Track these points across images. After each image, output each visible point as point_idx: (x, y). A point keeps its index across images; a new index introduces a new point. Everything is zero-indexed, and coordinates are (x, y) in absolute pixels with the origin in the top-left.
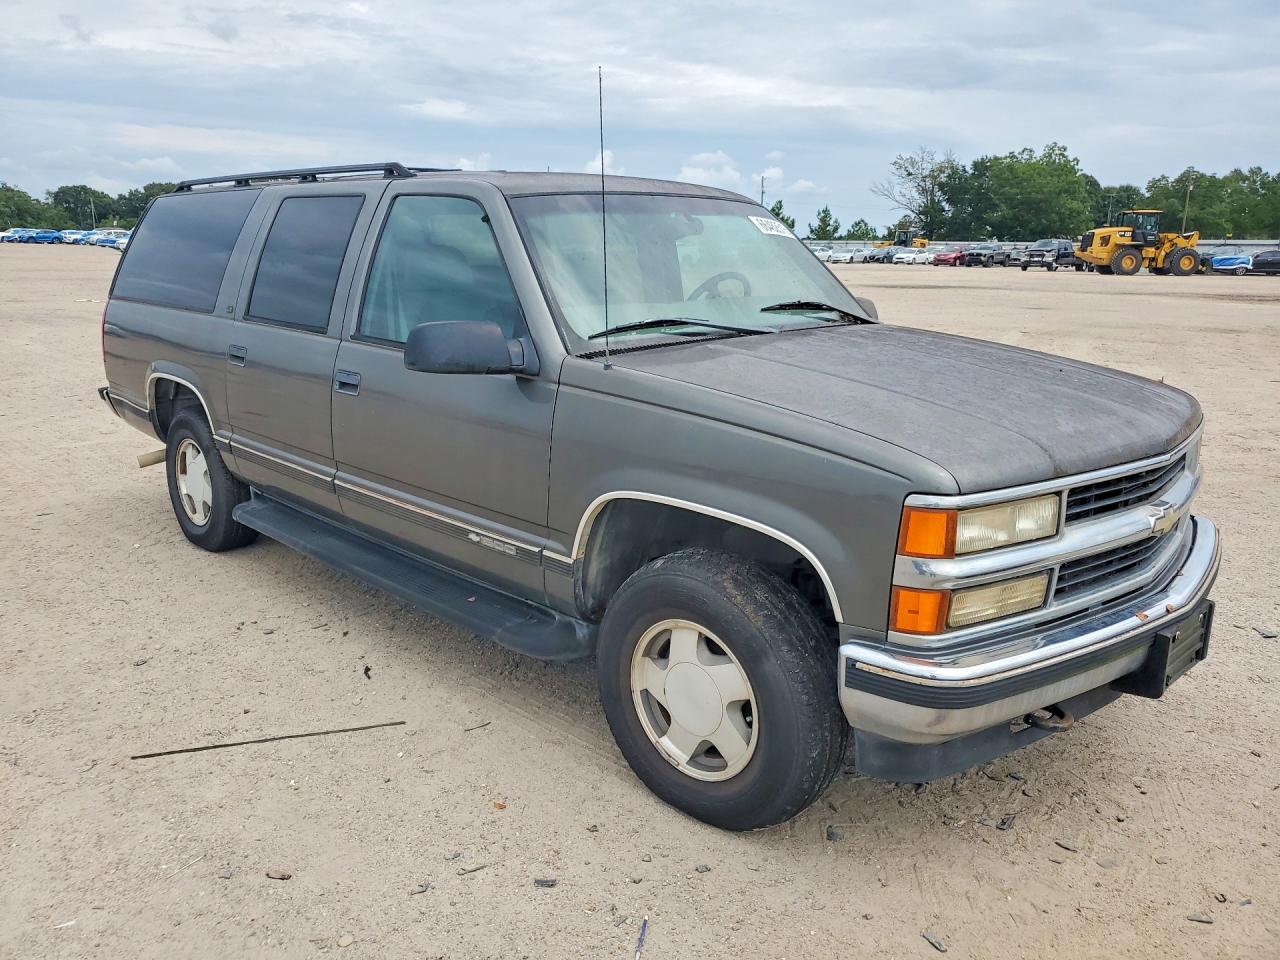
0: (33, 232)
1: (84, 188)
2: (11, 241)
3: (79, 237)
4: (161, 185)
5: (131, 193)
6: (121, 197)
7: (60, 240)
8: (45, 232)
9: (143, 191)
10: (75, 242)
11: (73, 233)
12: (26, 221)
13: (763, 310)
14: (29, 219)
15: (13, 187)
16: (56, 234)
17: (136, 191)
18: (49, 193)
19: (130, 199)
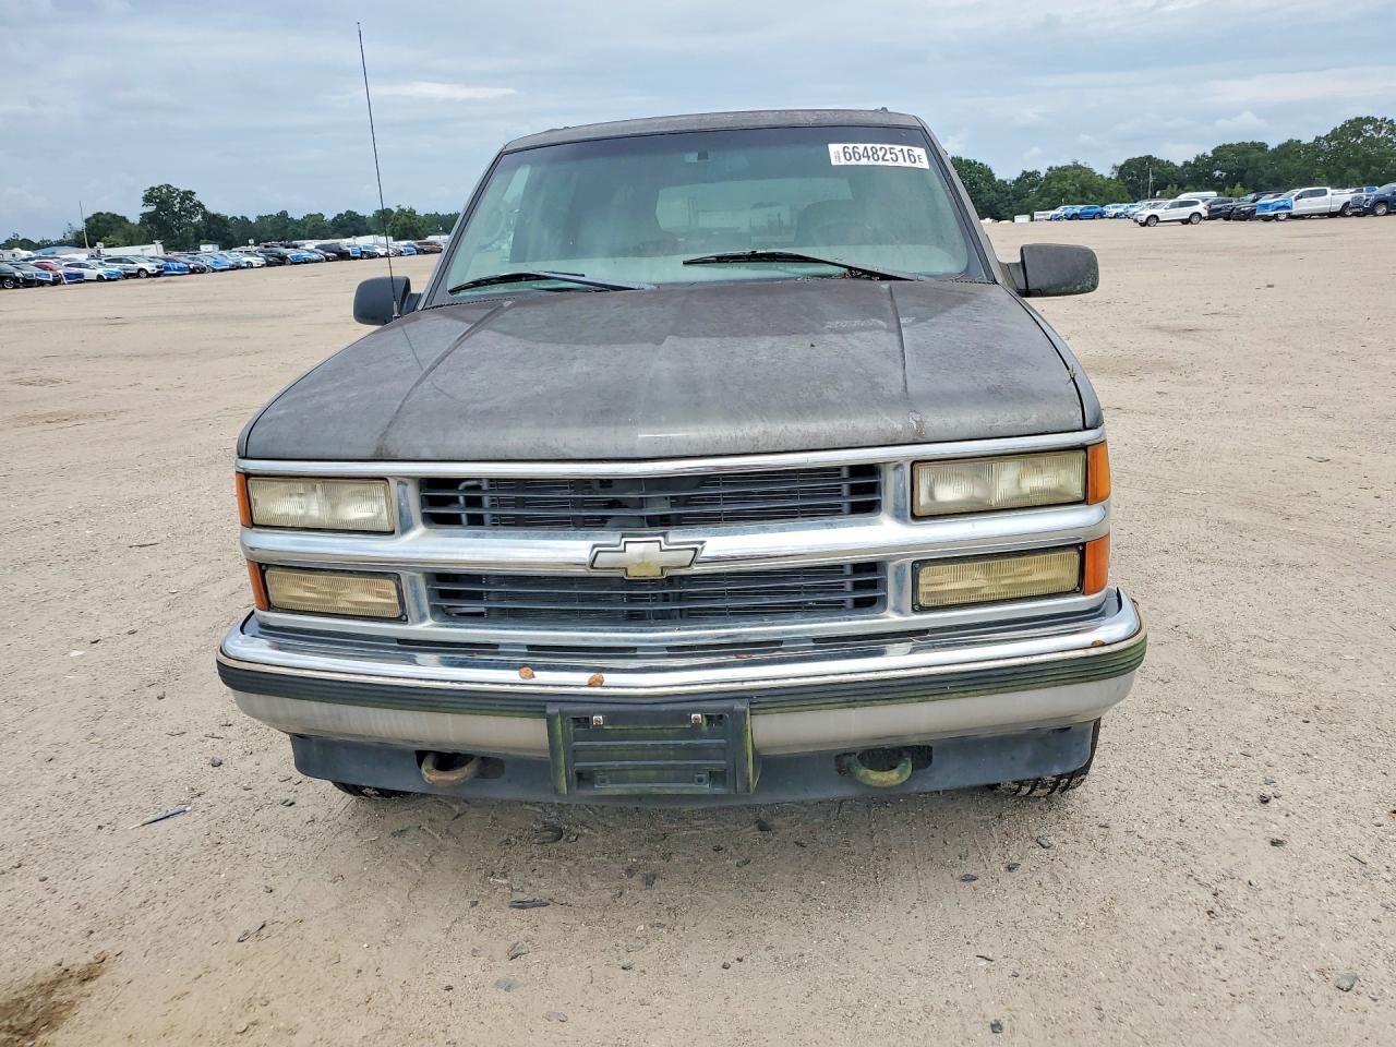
0: (1078, 209)
1: (1149, 158)
2: (1058, 218)
3: (1120, 210)
4: (1231, 146)
5: (1198, 159)
6: (1186, 164)
7: (1101, 215)
8: (1089, 208)
9: (1210, 155)
10: (1116, 216)
11: (1116, 207)
12: (1087, 198)
13: (686, 263)
14: (1091, 196)
15: (1083, 165)
16: (1099, 209)
17: (1204, 156)
18: (1115, 167)
19: (1195, 165)
